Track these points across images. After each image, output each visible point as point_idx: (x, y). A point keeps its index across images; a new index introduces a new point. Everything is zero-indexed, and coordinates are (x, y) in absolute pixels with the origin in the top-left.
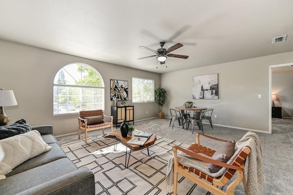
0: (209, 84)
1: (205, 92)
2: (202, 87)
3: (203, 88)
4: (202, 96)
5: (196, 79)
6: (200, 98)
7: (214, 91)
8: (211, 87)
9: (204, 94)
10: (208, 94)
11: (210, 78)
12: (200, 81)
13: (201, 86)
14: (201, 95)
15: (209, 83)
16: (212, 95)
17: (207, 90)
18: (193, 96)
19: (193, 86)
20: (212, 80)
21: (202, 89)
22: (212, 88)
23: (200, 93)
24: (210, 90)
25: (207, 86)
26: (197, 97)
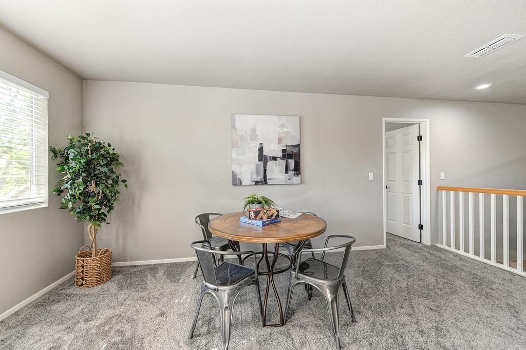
0: (279, 143)
1: (270, 164)
2: (261, 150)
3: (265, 153)
4: (261, 177)
5: (244, 122)
6: (257, 183)
7: (292, 162)
8: (284, 151)
9: (265, 171)
10: (276, 171)
11: (282, 126)
12: (253, 131)
13: (258, 146)
14: (258, 174)
15: (280, 140)
16: (287, 172)
17: (274, 158)
18: (234, 175)
19: (234, 144)
20: (285, 133)
21: (262, 157)
22: (286, 155)
23: (254, 167)
24: (281, 159)
25: (273, 149)
26: (247, 179)
